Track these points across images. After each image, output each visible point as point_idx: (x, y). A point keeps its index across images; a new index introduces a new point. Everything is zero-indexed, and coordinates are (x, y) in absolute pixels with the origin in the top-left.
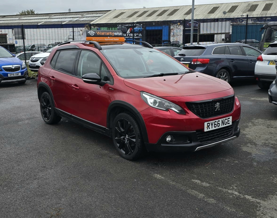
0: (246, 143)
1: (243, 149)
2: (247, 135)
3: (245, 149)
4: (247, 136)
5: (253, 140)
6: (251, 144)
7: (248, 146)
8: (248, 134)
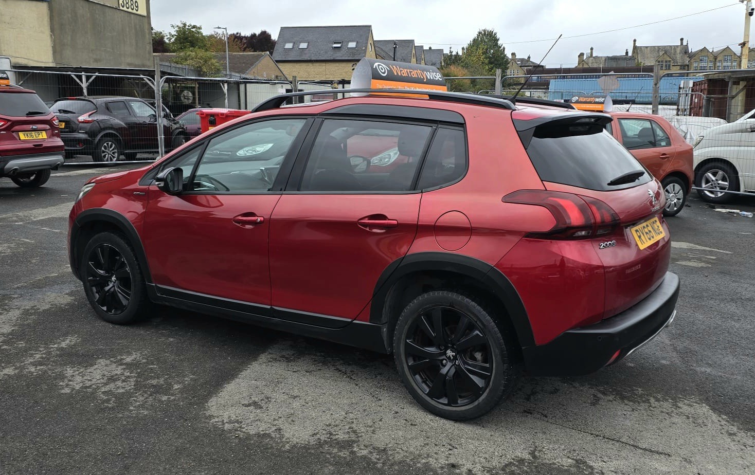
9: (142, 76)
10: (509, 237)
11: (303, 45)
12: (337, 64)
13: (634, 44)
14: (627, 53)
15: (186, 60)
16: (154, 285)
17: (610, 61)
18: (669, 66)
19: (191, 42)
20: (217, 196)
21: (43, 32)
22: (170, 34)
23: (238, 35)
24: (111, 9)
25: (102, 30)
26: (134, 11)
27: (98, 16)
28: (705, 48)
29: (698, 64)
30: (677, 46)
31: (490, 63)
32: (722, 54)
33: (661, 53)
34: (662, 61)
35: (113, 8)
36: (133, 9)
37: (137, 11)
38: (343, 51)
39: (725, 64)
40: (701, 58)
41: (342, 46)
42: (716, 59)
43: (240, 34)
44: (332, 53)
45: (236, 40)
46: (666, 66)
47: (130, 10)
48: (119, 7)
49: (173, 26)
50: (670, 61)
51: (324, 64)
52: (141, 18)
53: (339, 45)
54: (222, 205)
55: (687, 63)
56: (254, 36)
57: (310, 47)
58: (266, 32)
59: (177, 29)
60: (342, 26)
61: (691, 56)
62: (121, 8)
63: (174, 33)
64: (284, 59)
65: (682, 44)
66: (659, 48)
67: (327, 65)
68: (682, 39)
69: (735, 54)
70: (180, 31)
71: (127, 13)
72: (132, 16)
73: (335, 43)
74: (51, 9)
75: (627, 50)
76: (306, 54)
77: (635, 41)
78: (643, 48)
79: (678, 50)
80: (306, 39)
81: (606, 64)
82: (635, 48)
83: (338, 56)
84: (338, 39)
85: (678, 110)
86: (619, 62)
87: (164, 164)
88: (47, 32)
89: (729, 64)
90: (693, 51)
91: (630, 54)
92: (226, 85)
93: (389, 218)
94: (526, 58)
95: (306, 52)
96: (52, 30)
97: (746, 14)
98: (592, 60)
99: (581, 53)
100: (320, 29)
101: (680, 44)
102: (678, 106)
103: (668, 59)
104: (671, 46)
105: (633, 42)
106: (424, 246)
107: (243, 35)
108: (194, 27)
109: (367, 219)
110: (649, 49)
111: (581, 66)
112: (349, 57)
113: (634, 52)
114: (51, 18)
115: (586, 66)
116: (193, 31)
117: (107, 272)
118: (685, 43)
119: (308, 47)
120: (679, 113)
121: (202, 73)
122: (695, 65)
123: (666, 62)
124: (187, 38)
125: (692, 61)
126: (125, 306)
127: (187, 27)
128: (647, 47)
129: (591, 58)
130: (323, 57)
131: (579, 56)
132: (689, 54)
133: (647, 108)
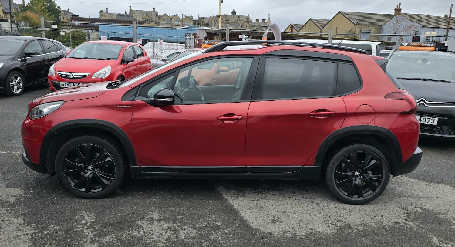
0: (18, 202)
1: (21, 190)
2: (21, 225)
3: (18, 191)
4: (20, 220)
5: (6, 212)
6: (9, 202)
7: (14, 196)
8: (20, 228)
10: (392, 115)
13: (130, 8)
14: (126, 13)
16: (139, 166)
17: (119, 16)
18: (149, 22)
20: (178, 106)
28: (166, 14)
29: (163, 22)
30: (152, 12)
31: (49, 11)
32: (174, 18)
33: (145, 14)
34: (146, 19)
39: (176, 23)
40: (164, 19)
42: (171, 20)
46: (148, 21)
50: (149, 19)
54: (181, 111)
55: (158, 21)
61: (160, 17)
65: (154, 11)
66: (143, 12)
68: (154, 8)
69: (180, 18)
75: (126, 11)
77: (130, 6)
78: (135, 11)
79: (153, 14)
81: (118, 18)
82: (131, 10)
85: (186, 46)
86: (125, 17)
87: (142, 85)
89: (178, 23)
90: (160, 15)
91: (128, 13)
93: (329, 110)
94: (67, 10)
97: (219, 2)
98: (108, 15)
99: (101, 11)
101: (153, 11)
102: (186, 44)
103: (149, 18)
104: (149, 11)
105: (129, 7)
106: (352, 123)
109: (315, 112)
110: (138, 11)
111: (102, 18)
113: (130, 13)
115: (105, 18)
117: (84, 164)
118: (156, 11)
120: (187, 48)
122: (162, 22)
123: (148, 19)
125: (160, 20)
126: (107, 185)
128: (137, 11)
129: (107, 14)
131: (100, 12)
132: (158, 16)
133: (168, 45)
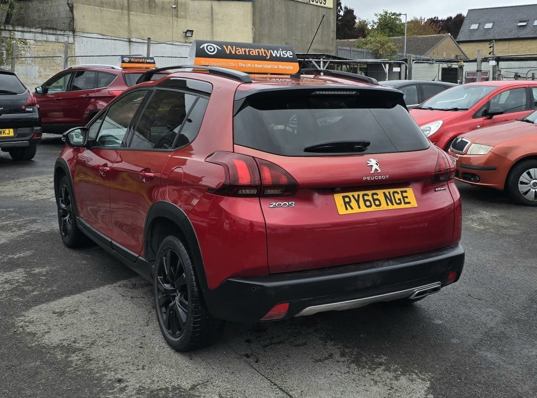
9: (311, 59)
11: (489, 26)
12: (521, 42)
15: (366, 44)
19: (390, 28)
21: (246, 26)
22: (373, 21)
23: (436, 19)
24: (303, 4)
25: (294, 22)
26: (323, 5)
27: (291, 10)
35: (305, 3)
36: (321, 3)
37: (325, 4)
38: (528, 30)
41: (527, 24)
43: (438, 18)
44: (516, 32)
45: (432, 23)
47: (319, 4)
48: (310, 2)
49: (376, 15)
51: (507, 43)
52: (328, 10)
53: (524, 24)
56: (450, 19)
57: (495, 27)
58: (461, 15)
59: (379, 17)
60: (529, 5)
62: (311, 3)
63: (376, 21)
64: (469, 40)
67: (510, 43)
70: (382, 19)
71: (316, 7)
72: (321, 9)
73: (521, 22)
74: (254, 7)
76: (489, 33)
80: (491, 19)
83: (523, 34)
84: (525, 17)
88: (250, 25)
92: (387, 66)
95: (490, 32)
96: (254, 24)
100: (506, 9)
107: (440, 19)
108: (394, 14)
112: (533, 34)
114: (254, 14)
116: (392, 18)
119: (493, 27)
121: (379, 55)
124: (387, 25)
127: (388, 15)
130: (507, 36)
